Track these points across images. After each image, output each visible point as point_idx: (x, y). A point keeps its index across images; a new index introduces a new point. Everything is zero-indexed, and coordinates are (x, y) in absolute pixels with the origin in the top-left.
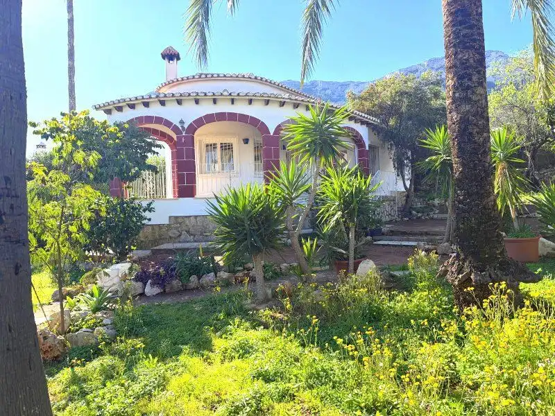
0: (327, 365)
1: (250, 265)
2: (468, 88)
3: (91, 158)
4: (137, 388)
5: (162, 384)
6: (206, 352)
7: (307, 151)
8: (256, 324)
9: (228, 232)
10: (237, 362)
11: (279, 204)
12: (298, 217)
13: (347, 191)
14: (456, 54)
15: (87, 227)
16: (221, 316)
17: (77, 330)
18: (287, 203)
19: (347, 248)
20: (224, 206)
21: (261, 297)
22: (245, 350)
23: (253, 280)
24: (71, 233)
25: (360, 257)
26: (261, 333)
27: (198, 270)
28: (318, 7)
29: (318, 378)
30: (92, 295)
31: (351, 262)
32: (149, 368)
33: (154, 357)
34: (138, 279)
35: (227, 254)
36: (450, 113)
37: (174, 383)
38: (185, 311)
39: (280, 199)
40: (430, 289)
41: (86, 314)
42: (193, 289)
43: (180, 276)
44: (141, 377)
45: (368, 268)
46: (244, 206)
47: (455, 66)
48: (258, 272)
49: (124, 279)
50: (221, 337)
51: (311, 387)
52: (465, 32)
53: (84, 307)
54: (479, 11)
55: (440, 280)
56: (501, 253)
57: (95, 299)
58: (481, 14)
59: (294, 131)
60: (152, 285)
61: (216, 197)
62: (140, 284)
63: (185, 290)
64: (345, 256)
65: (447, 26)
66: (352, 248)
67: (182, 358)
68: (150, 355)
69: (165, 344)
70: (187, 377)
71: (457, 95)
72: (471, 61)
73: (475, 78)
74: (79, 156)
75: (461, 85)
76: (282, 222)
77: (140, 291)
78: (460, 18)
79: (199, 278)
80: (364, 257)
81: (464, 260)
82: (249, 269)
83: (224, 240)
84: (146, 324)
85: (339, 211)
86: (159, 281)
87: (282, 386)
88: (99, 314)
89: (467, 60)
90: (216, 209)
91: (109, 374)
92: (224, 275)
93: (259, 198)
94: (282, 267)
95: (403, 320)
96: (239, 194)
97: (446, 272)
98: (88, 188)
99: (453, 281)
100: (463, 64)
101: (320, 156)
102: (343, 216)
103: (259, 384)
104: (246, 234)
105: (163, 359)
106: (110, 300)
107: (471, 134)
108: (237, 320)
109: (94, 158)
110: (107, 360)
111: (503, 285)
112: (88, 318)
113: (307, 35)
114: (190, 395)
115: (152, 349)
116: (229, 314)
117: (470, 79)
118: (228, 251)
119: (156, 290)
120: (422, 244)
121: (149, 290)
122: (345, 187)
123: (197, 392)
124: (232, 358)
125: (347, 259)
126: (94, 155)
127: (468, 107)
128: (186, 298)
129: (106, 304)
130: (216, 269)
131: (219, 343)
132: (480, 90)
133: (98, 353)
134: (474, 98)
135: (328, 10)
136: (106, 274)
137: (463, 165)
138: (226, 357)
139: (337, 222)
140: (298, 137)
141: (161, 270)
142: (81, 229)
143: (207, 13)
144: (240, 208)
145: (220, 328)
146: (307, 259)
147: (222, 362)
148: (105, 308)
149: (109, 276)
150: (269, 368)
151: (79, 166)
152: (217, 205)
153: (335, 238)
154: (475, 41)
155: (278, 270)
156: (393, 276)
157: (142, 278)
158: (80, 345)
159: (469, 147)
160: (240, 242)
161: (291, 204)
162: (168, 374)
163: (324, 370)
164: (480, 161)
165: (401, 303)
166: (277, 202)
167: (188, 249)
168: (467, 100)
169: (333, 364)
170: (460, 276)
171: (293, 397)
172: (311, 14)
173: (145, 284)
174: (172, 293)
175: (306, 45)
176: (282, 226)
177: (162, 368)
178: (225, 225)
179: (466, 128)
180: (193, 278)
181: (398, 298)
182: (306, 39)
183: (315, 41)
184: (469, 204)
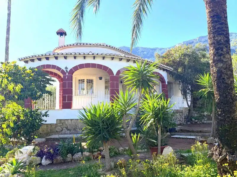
1: (102, 148)
2: (221, 55)
3: (17, 88)
7: (134, 85)
9: (90, 129)
11: (119, 114)
12: (129, 121)
13: (157, 107)
14: (214, 37)
15: (12, 125)
18: (123, 113)
19: (156, 139)
20: (89, 114)
21: (107, 167)
23: (103, 157)
24: (3, 129)
25: (164, 145)
27: (72, 151)
28: (141, 11)
30: (12, 164)
31: (159, 147)
34: (38, 155)
35: (89, 141)
36: (212, 67)
39: (120, 111)
40: (204, 164)
41: (8, 175)
42: (69, 162)
43: (62, 154)
45: (169, 151)
46: (100, 115)
47: (214, 43)
48: (106, 152)
49: (30, 155)
52: (219, 26)
53: (7, 171)
54: (226, 16)
55: (210, 159)
57: (14, 167)
58: (226, 17)
59: (128, 74)
60: (46, 159)
61: (84, 109)
62: (39, 158)
63: (65, 162)
64: (156, 144)
65: (209, 23)
66: (159, 140)
71: (215, 58)
72: (222, 41)
73: (224, 50)
74: (11, 87)
75: (217, 53)
76: (121, 124)
77: (39, 162)
78: (216, 19)
79: (73, 155)
80: (166, 145)
81: (222, 148)
82: (101, 151)
85: (152, 118)
86: (50, 157)
88: (16, 175)
89: (220, 40)
90: (84, 116)
92: (87, 154)
93: (108, 110)
94: (120, 149)
96: (97, 108)
97: (213, 154)
98: (15, 104)
99: (217, 160)
100: (218, 42)
101: (142, 88)
102: (154, 122)
104: (100, 130)
106: (22, 167)
107: (223, 78)
109: (19, 87)
113: (135, 25)
117: (222, 50)
118: (90, 140)
119: (48, 162)
120: (198, 137)
121: (44, 162)
122: (155, 105)
125: (157, 146)
126: (19, 86)
127: (221, 65)
128: (65, 167)
129: (19, 169)
130: (82, 150)
132: (227, 56)
134: (225, 60)
135: (146, 13)
136: (21, 152)
137: (220, 95)
139: (151, 124)
140: (130, 78)
141: (51, 150)
142: (8, 126)
143: (82, 13)
146: (135, 145)
148: (19, 172)
149: (22, 153)
151: (10, 92)
152: (85, 114)
154: (224, 31)
155: (117, 151)
156: (182, 156)
157: (40, 155)
159: (223, 86)
160: (97, 135)
161: (126, 114)
164: (229, 93)
166: (118, 112)
167: (66, 138)
168: (221, 61)
170: (221, 157)
172: (137, 14)
173: (42, 158)
174: (58, 164)
175: (134, 30)
176: (120, 126)
178: (88, 125)
179: (221, 76)
180: (69, 155)
181: (186, 169)
182: (134, 27)
183: (139, 28)
184: (224, 116)
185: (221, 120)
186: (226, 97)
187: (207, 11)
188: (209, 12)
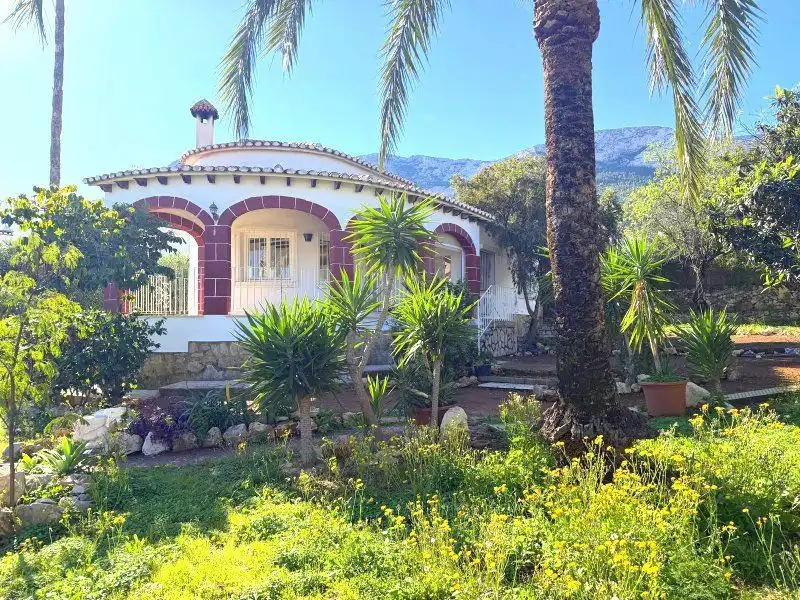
0: (374, 547)
1: (298, 413)
2: (571, 185)
3: (67, 256)
4: (110, 579)
5: (148, 572)
6: (216, 532)
7: (377, 257)
8: (293, 492)
9: (262, 366)
10: (258, 545)
11: (337, 328)
12: (363, 346)
13: (430, 311)
14: (557, 141)
15: (56, 352)
16: (246, 484)
17: (33, 501)
18: (348, 326)
19: (429, 391)
20: (260, 329)
21: (305, 459)
22: (270, 529)
23: (296, 434)
24: (34, 362)
25: (447, 403)
26: (299, 506)
27: (222, 420)
28: (401, 65)
29: (360, 563)
30: (61, 453)
31: (435, 408)
32: (131, 554)
33: (140, 538)
34: (134, 430)
35: (261, 395)
36: (550, 216)
37: (165, 573)
38: (196, 476)
39: (339, 320)
40: (527, 446)
41: (48, 479)
42: (211, 447)
43: (195, 429)
44: (118, 565)
45: (455, 419)
46: (287, 330)
47: (555, 157)
48: (306, 426)
49: (114, 427)
50: (240, 511)
51: (349, 575)
52: (571, 114)
53: (47, 469)
54: (587, 87)
55: (536, 437)
57: (64, 457)
58: (589, 94)
59: (360, 229)
60: (153, 439)
61: (248, 316)
62: (136, 438)
63: (202, 448)
64: (427, 402)
65: (547, 106)
66: (436, 391)
67: (181, 539)
68: (135, 536)
69: (160, 521)
70: (184, 564)
71: (558, 194)
72: (576, 151)
73: (579, 174)
74: (51, 253)
75: (562, 181)
76: (341, 352)
77: (135, 448)
78: (563, 97)
79: (223, 431)
80: (452, 404)
81: (565, 409)
82: (296, 420)
83: (256, 377)
84: (136, 493)
85: (419, 339)
86: (163, 433)
87: (311, 574)
88: (69, 479)
89: (570, 150)
90: (247, 332)
91: (71, 561)
92: (259, 427)
93: (309, 319)
94: (344, 417)
95: (485, 487)
96: (279, 312)
97: (542, 422)
98: (62, 298)
99: (549, 435)
100: (566, 154)
101: (395, 265)
102: (424, 346)
103: (283, 575)
104: (288, 368)
105: (154, 540)
106: (88, 460)
107: (573, 244)
108: (266, 490)
109: (73, 255)
110: (73, 542)
112: (51, 484)
113: (387, 101)
114: (183, 588)
115: (141, 528)
116: (258, 482)
117: (573, 175)
118: (261, 391)
119: (160, 447)
120: (540, 387)
121: (149, 447)
122: (427, 306)
123: (194, 584)
124: (250, 539)
125: (429, 406)
126: (73, 251)
127: (570, 210)
128: (202, 459)
129: (80, 464)
130: (248, 418)
131: (237, 519)
132: (586, 189)
133: (60, 532)
134: (579, 199)
135: (413, 68)
136: (84, 422)
137: (564, 284)
138: (244, 537)
139: (419, 352)
140: (367, 238)
141: (168, 419)
142: (48, 356)
144: (281, 331)
145: (241, 499)
146: (375, 405)
147: (237, 544)
148: (79, 470)
149: (88, 424)
150: (300, 552)
151: (49, 267)
152: (251, 329)
153: (415, 375)
154: (581, 126)
155: (338, 419)
156: (491, 430)
157: (139, 429)
158: (35, 521)
159: (571, 261)
160: (278, 379)
161: (354, 329)
162: (157, 561)
163: (371, 554)
164: (585, 279)
165: (491, 465)
166: (334, 325)
167: (205, 391)
168: (570, 201)
169: (384, 546)
170: (558, 429)
171: (323, 588)
172: (391, 74)
173: (143, 438)
174: (179, 453)
176: (341, 358)
177: (150, 551)
178: (257, 355)
179: (568, 237)
180: (214, 431)
181: (487, 459)
184: (570, 335)
185: (564, 343)
186: (578, 289)
187: (545, 75)
188: (550, 78)
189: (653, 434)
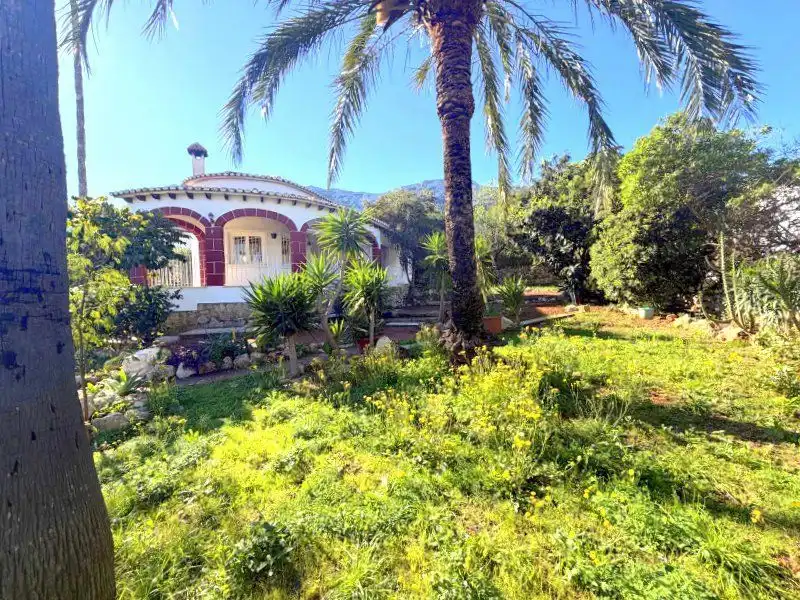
0: (356, 421)
1: (282, 346)
2: (461, 204)
3: (117, 244)
4: (180, 460)
5: (207, 453)
6: (247, 422)
7: (336, 246)
8: (292, 394)
9: (263, 316)
10: (278, 427)
11: (310, 291)
12: (328, 302)
13: (369, 281)
14: (452, 177)
15: (113, 311)
16: (258, 390)
17: (104, 416)
18: (317, 290)
19: (368, 328)
20: (259, 292)
21: (294, 372)
22: (284, 417)
23: (287, 358)
24: (93, 319)
25: (379, 334)
26: (297, 401)
27: (231, 352)
29: (349, 431)
30: (119, 379)
31: (372, 338)
32: (190, 443)
33: (194, 432)
34: (168, 362)
35: (260, 337)
36: (448, 222)
37: (218, 453)
38: (222, 388)
39: (312, 286)
40: (432, 355)
41: (113, 399)
42: (227, 370)
43: (211, 358)
44: (183, 451)
45: (385, 343)
46: (279, 293)
47: (451, 186)
48: (290, 351)
49: (153, 363)
50: (260, 407)
51: (345, 438)
52: (459, 161)
53: (109, 393)
54: (468, 147)
55: (441, 349)
56: (482, 327)
57: (122, 384)
58: (468, 150)
60: (185, 367)
61: (252, 285)
62: (172, 367)
63: (219, 371)
65: (446, 156)
66: (372, 328)
67: (224, 429)
68: (191, 431)
69: (204, 419)
70: (231, 445)
71: (453, 208)
72: (462, 184)
73: (465, 197)
74: (104, 242)
75: (456, 201)
76: (313, 306)
77: (171, 374)
78: (455, 151)
79: (233, 359)
80: (381, 335)
81: (457, 333)
82: (280, 349)
83: (258, 324)
84: (182, 403)
85: (362, 297)
86: (190, 363)
87: (320, 441)
88: (129, 398)
89: (460, 183)
90: (251, 295)
91: (146, 453)
92: (258, 355)
93: (292, 286)
94: (311, 346)
95: (414, 381)
96: (273, 282)
97: (444, 341)
98: (115, 273)
99: (450, 348)
100: (457, 185)
101: (347, 251)
102: (365, 302)
103: (302, 443)
104: (280, 317)
105: (204, 431)
106: (139, 384)
107: (462, 238)
108: (274, 393)
109: (121, 244)
110: (143, 440)
111: (484, 348)
112: (115, 402)
113: (333, 148)
114: (235, 460)
115: (193, 425)
116: (266, 388)
117: (462, 198)
118: (261, 333)
119: (190, 372)
120: (422, 323)
121: (181, 372)
122: (367, 277)
123: (242, 456)
124: (273, 425)
125: (368, 336)
126: (122, 240)
127: (460, 219)
128: (221, 377)
129: (135, 387)
130: (249, 350)
131: (259, 414)
132: (468, 206)
133: (131, 434)
134: (465, 212)
136: (136, 359)
137: (457, 262)
138: (266, 423)
139: (360, 306)
140: (328, 234)
141: (194, 353)
142: (106, 314)
143: (241, 116)
144: (275, 293)
145: (259, 400)
146: (336, 337)
147: (264, 428)
148: (135, 392)
149: (138, 361)
150: (308, 428)
151: (103, 251)
152: (252, 292)
153: (357, 320)
154: (465, 169)
155: (308, 349)
156: (403, 349)
157: (173, 362)
158: (109, 429)
159: (461, 248)
160: (276, 325)
161: (321, 292)
162: (212, 444)
163: (354, 424)
164: (468, 259)
165: (411, 367)
166: (308, 289)
167: (219, 334)
168: (460, 213)
169: (363, 419)
170: (455, 344)
171: (330, 448)
172: (336, 131)
173: (176, 367)
174: (205, 375)
175: (332, 156)
176: (313, 310)
177: (203, 440)
178: (260, 310)
179: (458, 235)
180: (227, 360)
181: (409, 365)
182: (333, 152)
183: (339, 154)
184: (461, 291)
185: (457, 296)
186: (464, 264)
187: (444, 137)
188: (448, 139)
189: (503, 344)
